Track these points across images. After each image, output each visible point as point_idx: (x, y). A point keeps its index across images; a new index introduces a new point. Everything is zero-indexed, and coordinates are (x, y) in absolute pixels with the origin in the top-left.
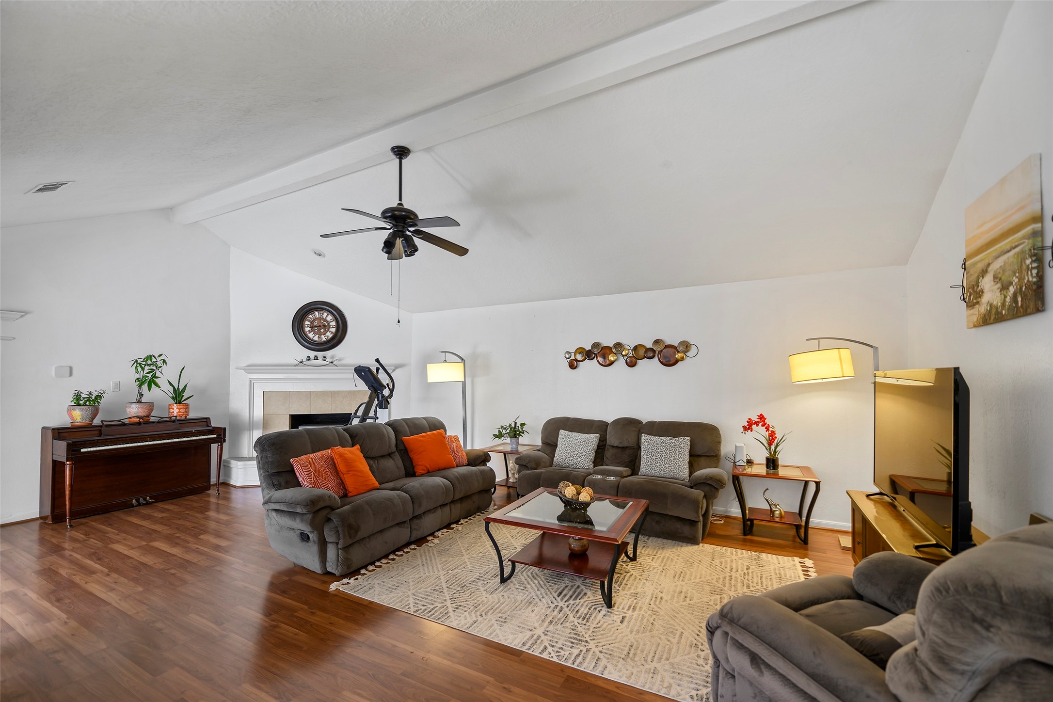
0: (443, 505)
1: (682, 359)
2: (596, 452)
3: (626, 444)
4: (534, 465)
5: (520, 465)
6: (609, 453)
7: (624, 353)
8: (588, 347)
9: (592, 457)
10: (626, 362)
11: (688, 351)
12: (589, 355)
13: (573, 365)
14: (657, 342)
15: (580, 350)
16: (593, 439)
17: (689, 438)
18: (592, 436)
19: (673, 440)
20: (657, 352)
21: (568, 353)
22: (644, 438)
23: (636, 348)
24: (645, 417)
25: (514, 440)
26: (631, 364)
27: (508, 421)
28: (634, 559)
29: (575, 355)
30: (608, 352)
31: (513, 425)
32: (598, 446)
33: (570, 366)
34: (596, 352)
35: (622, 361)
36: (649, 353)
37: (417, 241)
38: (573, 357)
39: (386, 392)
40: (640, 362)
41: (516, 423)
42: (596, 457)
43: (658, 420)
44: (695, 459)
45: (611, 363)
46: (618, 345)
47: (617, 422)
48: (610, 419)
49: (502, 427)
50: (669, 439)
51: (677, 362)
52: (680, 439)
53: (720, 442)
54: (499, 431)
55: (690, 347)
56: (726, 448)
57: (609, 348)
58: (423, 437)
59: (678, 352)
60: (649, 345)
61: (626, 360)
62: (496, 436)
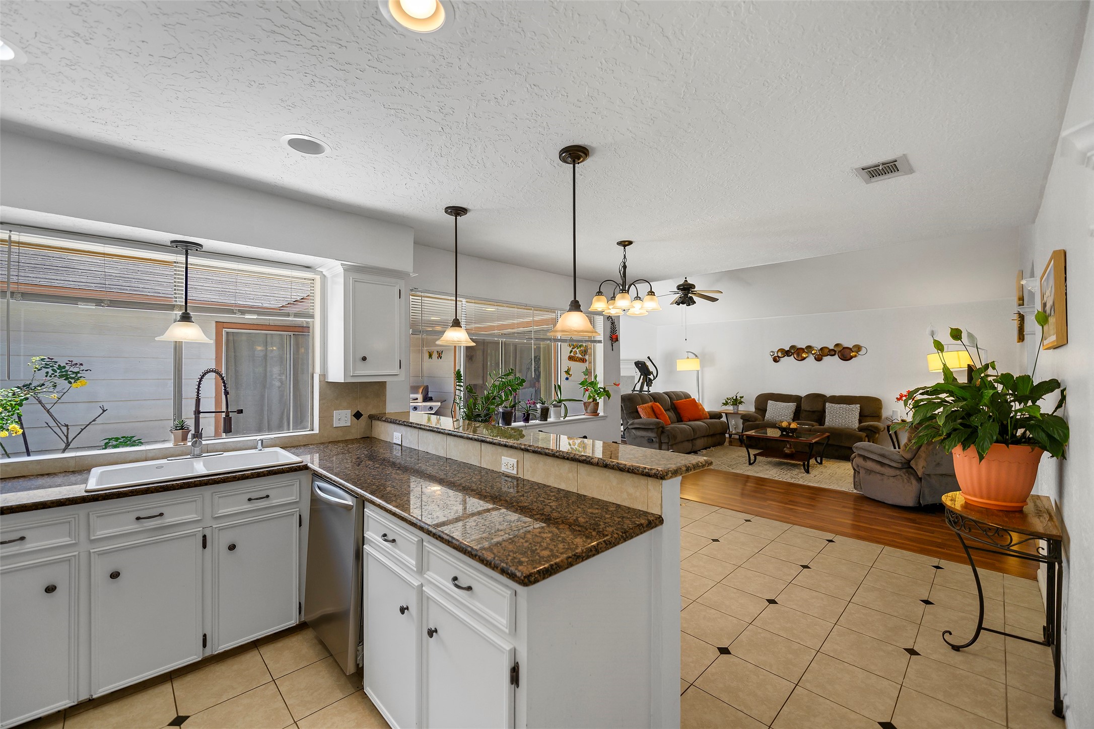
0: (704, 437)
1: (855, 356)
2: (794, 414)
3: (815, 410)
4: (753, 420)
5: (743, 420)
6: (803, 415)
7: (813, 352)
8: (787, 349)
9: (792, 416)
10: (815, 358)
11: (859, 351)
12: (787, 353)
13: (776, 360)
14: (837, 345)
15: (781, 350)
16: (792, 406)
17: (859, 405)
18: (791, 404)
19: (848, 406)
20: (837, 352)
21: (772, 352)
22: (827, 405)
23: (822, 349)
24: (828, 393)
25: (735, 407)
26: (819, 359)
27: (732, 395)
28: (821, 463)
29: (777, 353)
30: (802, 351)
31: (735, 398)
32: (796, 410)
33: (774, 360)
34: (793, 351)
35: (812, 358)
36: (831, 352)
37: (695, 298)
38: (776, 355)
39: (651, 377)
40: (825, 358)
41: (736, 397)
42: (794, 417)
43: (837, 394)
44: (862, 417)
45: (804, 359)
46: (809, 348)
47: (808, 396)
48: (803, 394)
49: (727, 398)
50: (845, 405)
51: (851, 358)
52: (853, 406)
53: (881, 408)
54: (726, 401)
55: (861, 348)
56: (886, 413)
57: (802, 349)
58: (685, 401)
59: (853, 352)
60: (832, 347)
61: (815, 357)
62: (724, 404)
